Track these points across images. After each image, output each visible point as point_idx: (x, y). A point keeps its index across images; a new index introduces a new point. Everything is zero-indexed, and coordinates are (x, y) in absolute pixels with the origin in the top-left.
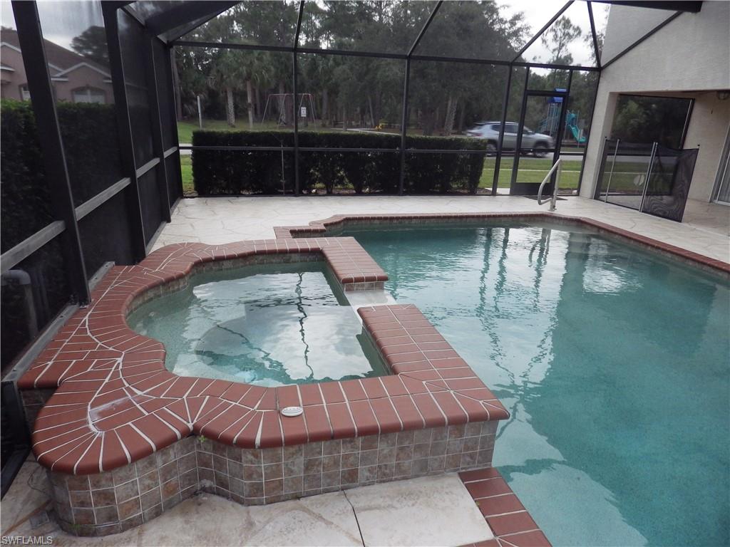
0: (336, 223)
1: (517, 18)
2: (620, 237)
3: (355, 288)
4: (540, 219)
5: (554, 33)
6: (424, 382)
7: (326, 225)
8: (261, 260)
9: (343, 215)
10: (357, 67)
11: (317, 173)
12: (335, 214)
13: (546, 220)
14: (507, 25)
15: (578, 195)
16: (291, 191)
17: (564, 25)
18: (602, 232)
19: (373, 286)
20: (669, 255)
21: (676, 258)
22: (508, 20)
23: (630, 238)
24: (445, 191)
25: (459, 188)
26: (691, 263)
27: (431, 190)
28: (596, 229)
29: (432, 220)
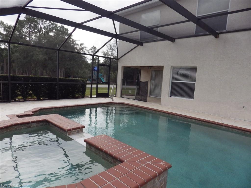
0: (37, 111)
1: (82, 44)
2: (136, 107)
3: (72, 133)
4: (110, 104)
5: (91, 50)
6: (137, 162)
7: (33, 112)
8: (15, 128)
9: (38, 108)
10: (23, 55)
11: (18, 92)
12: (34, 108)
13: (112, 104)
14: (79, 46)
15: (116, 96)
16: (6, 100)
17: (94, 48)
18: (130, 106)
19: (79, 131)
20: (151, 111)
21: (153, 111)
22: (79, 44)
23: (139, 107)
24: (73, 97)
25: (78, 96)
26: (158, 112)
27: (68, 97)
28: (128, 106)
29: (75, 107)
